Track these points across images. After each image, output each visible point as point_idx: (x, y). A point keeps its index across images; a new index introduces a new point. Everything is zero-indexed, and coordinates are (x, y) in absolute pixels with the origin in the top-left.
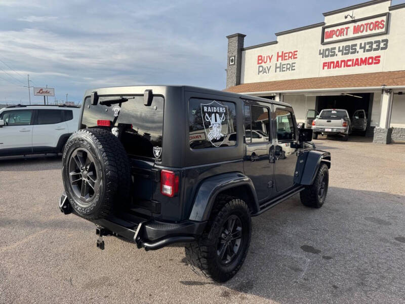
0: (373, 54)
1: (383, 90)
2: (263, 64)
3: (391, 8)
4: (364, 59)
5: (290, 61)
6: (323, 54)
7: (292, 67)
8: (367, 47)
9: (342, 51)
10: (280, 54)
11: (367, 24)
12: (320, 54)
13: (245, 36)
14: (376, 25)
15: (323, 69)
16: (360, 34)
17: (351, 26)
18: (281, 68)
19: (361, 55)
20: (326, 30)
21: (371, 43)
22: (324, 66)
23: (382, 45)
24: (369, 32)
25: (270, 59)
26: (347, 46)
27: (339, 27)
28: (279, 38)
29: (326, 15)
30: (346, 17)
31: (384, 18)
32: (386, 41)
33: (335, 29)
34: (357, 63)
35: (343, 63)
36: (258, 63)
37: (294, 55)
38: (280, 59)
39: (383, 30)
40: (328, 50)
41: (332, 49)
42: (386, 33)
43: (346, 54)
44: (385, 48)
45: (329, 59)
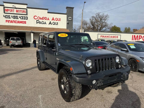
0: (24, 20)
1: (31, 32)
3: (27, 8)
6: (5, 17)
8: (22, 18)
9: (13, 17)
11: (20, 10)
12: (4, 16)
14: (23, 11)
16: (18, 13)
17: (15, 9)
19: (20, 20)
20: (5, 8)
23: (26, 18)
24: (21, 13)
27: (11, 9)
30: (13, 6)
31: (26, 10)
33: (9, 9)
34: (19, 22)
35: (14, 22)
40: (7, 15)
41: (9, 16)
42: (27, 15)
43: (14, 18)
44: (27, 19)
45: (8, 19)
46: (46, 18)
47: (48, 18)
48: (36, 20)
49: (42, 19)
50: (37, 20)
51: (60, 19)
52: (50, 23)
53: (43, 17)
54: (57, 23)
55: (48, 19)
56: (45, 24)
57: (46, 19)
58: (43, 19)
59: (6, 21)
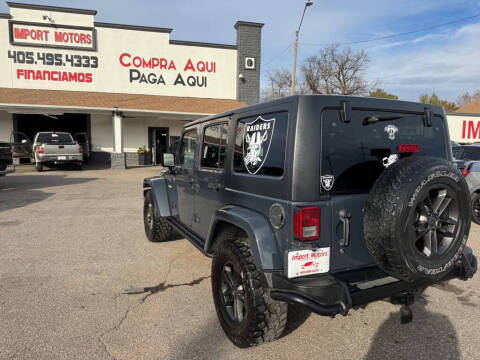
0: (85, 70)
3: (97, 24)
4: (73, 74)
6: (15, 57)
8: (75, 61)
9: (43, 59)
11: (71, 34)
12: (10, 56)
14: (82, 38)
15: (18, 77)
16: (63, 44)
17: (52, 31)
19: (68, 68)
20: (15, 26)
21: (79, 57)
22: (19, 74)
23: (92, 62)
24: (74, 44)
26: (48, 55)
27: (36, 28)
29: (12, 5)
30: (45, 18)
31: (90, 33)
32: (96, 58)
33: (30, 28)
34: (65, 77)
35: (47, 75)
39: (91, 46)
40: (20, 53)
41: (28, 53)
42: (95, 49)
43: (49, 64)
44: (96, 66)
45: (26, 67)
46: (163, 63)
47: (172, 62)
48: (128, 69)
49: (151, 64)
50: (133, 67)
55: (172, 66)
56: (159, 82)
57: (165, 66)
58: (154, 65)
59: (19, 72)
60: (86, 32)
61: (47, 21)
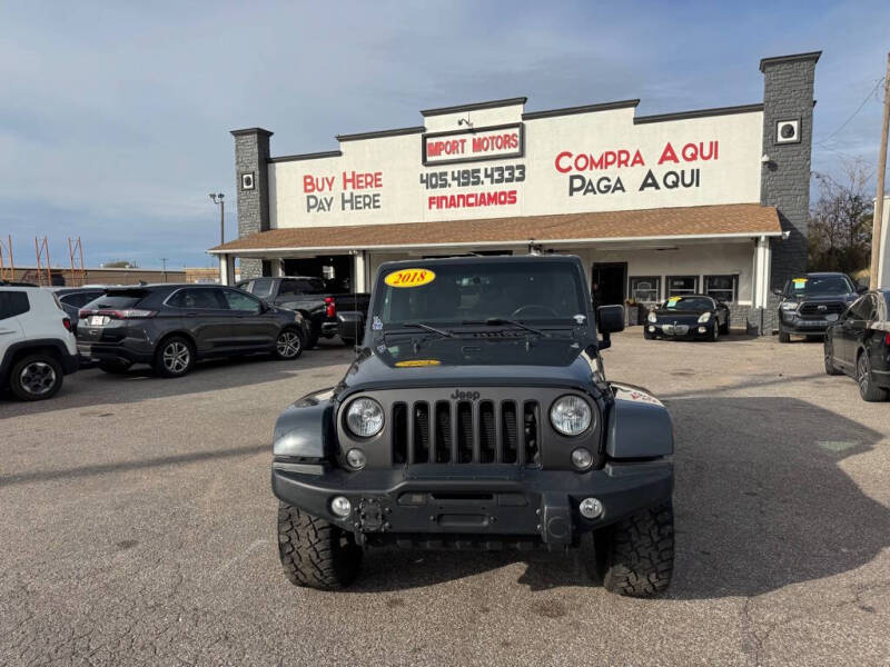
0: (506, 187)
2: (316, 193)
3: (525, 117)
4: (492, 194)
5: (370, 191)
6: (427, 182)
7: (373, 202)
8: (496, 176)
9: (458, 179)
10: (349, 177)
11: (492, 138)
12: (422, 182)
13: (271, 134)
14: (506, 141)
15: (430, 207)
16: (483, 154)
17: (469, 138)
18: (353, 202)
19: (488, 187)
20: (429, 141)
21: (500, 169)
22: (431, 203)
23: (517, 174)
24: (496, 152)
25: (330, 185)
26: (466, 172)
27: (451, 139)
28: (344, 146)
29: (427, 113)
30: (460, 123)
31: (517, 131)
32: (522, 167)
33: (444, 140)
34: (483, 200)
35: (461, 200)
36: (306, 191)
37: (375, 179)
38: (349, 185)
39: (517, 150)
40: (434, 175)
41: (441, 174)
42: (521, 154)
43: (464, 184)
44: (521, 179)
45: (439, 192)
46: (624, 157)
47: (638, 154)
48: (567, 176)
49: (603, 163)
50: (574, 172)
51: (714, 147)
52: (649, 182)
53: (607, 154)
54: (696, 175)
55: (639, 160)
56: (616, 189)
57: (625, 162)
58: (608, 164)
59: (431, 200)
60: (510, 132)
61: (464, 126)
